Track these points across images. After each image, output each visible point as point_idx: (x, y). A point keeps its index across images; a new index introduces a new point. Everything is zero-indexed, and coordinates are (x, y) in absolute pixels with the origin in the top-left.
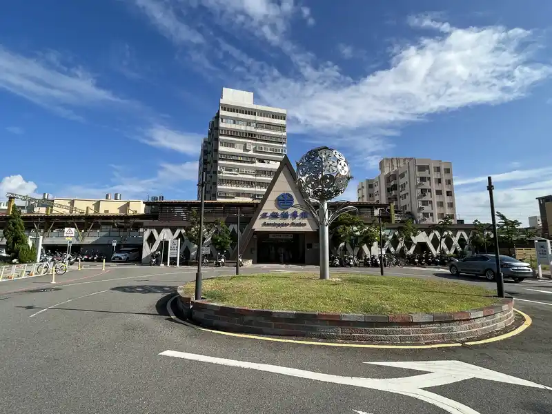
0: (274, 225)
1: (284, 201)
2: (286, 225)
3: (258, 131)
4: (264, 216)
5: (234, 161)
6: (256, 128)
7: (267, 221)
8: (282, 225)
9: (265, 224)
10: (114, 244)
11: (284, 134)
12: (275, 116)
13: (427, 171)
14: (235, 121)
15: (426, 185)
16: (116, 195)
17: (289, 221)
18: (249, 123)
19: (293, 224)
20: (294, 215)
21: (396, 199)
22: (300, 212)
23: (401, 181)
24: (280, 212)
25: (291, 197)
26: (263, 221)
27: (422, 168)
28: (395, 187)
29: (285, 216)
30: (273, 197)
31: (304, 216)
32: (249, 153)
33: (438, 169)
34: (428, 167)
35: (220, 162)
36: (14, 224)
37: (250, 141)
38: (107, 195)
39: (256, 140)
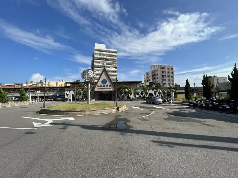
0: (101, 89)
1: (104, 82)
2: (105, 89)
3: (107, 57)
4: (98, 86)
5: (100, 68)
6: (107, 56)
7: (99, 88)
8: (104, 89)
9: (98, 89)
10: (58, 95)
11: (116, 58)
12: (113, 52)
13: (164, 69)
14: (100, 54)
15: (164, 74)
16: (62, 80)
17: (106, 87)
18: (104, 55)
19: (107, 89)
20: (107, 86)
21: (155, 79)
22: (109, 85)
23: (157, 73)
24: (103, 85)
25: (106, 80)
26: (98, 88)
27: (163, 68)
28: (155, 75)
29: (104, 86)
30: (101, 80)
31: (110, 86)
32: (105, 65)
33: (168, 69)
34: (165, 68)
35: (95, 68)
36: (22, 90)
37: (105, 61)
38: (60, 80)
39: (107, 60)
